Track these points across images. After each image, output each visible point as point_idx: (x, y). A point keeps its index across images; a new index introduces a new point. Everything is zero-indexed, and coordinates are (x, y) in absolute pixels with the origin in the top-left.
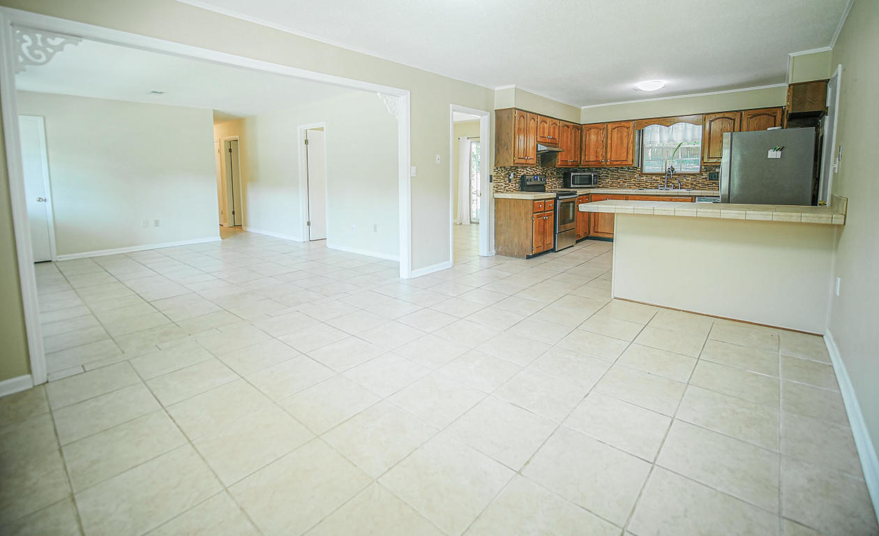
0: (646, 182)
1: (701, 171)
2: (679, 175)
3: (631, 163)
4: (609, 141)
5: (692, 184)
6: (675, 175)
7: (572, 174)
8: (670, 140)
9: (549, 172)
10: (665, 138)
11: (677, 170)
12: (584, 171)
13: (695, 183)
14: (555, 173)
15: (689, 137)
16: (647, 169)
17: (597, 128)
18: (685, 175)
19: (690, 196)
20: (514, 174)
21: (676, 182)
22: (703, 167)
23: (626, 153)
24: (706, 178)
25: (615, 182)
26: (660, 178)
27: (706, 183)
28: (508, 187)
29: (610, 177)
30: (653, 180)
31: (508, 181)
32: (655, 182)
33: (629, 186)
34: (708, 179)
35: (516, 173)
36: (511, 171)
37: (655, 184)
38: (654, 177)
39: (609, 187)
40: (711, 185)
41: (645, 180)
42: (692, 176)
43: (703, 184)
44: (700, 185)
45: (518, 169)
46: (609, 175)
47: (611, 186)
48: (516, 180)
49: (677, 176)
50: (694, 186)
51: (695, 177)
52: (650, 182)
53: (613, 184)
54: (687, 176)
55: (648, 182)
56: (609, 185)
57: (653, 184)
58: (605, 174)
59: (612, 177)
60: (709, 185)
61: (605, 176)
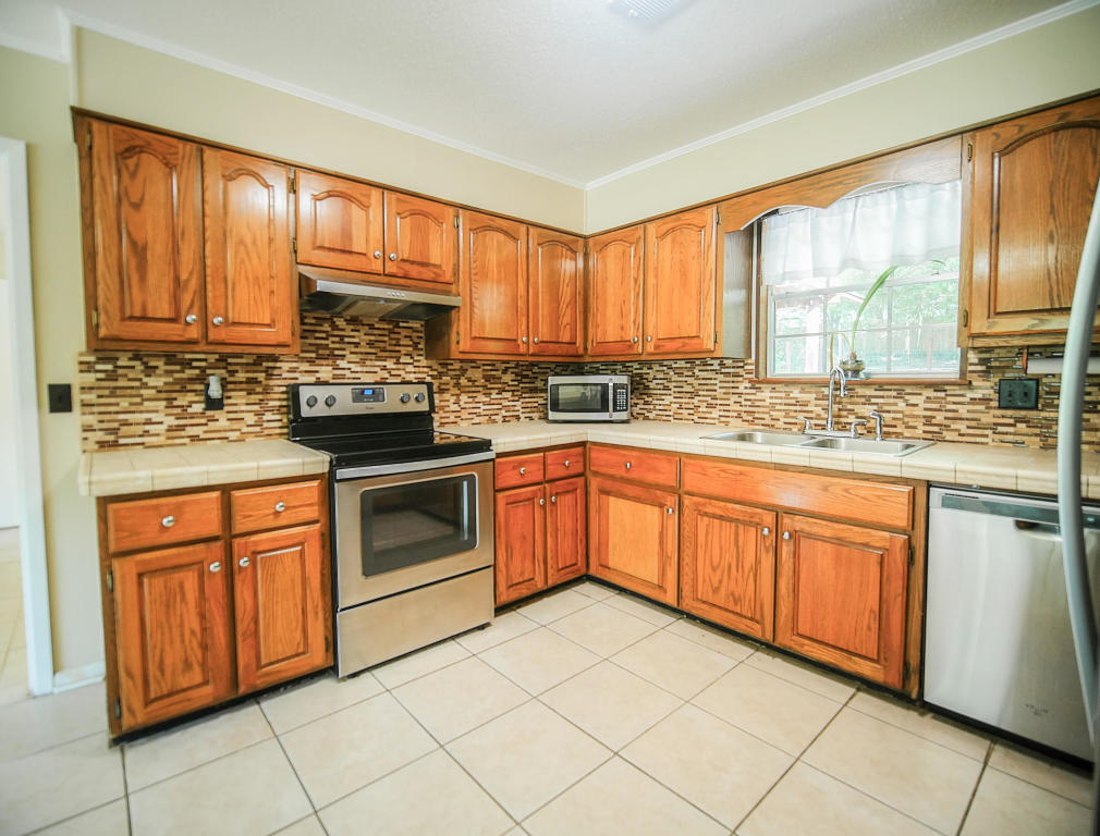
0: (772, 407)
1: (963, 373)
2: (880, 386)
3: (711, 346)
4: (651, 281)
5: (928, 421)
6: (866, 384)
8: (846, 263)
10: (832, 257)
11: (875, 368)
13: (940, 418)
15: (915, 243)
16: (781, 366)
17: (622, 242)
18: (901, 387)
19: (905, 481)
21: (867, 410)
22: (973, 357)
23: (695, 313)
24: (985, 400)
25: (687, 406)
26: (814, 396)
27: (987, 419)
28: (206, 424)
29: (674, 389)
30: (793, 402)
31: (203, 406)
32: (798, 408)
33: (723, 419)
34: (995, 404)
35: (261, 376)
36: (226, 368)
37: (801, 416)
38: (796, 393)
39: (671, 418)
40: (1011, 429)
41: (768, 401)
42: (930, 393)
43: (974, 424)
44: (962, 426)
45: (278, 364)
46: (671, 385)
47: (676, 416)
48: (262, 400)
49: (869, 392)
50: (936, 429)
51: (942, 394)
52: (783, 407)
53: (680, 411)
54: (908, 390)
55: (778, 407)
56: (671, 413)
57: (792, 414)
58: (661, 381)
59: (681, 390)
60: (1000, 429)
61: (661, 387)
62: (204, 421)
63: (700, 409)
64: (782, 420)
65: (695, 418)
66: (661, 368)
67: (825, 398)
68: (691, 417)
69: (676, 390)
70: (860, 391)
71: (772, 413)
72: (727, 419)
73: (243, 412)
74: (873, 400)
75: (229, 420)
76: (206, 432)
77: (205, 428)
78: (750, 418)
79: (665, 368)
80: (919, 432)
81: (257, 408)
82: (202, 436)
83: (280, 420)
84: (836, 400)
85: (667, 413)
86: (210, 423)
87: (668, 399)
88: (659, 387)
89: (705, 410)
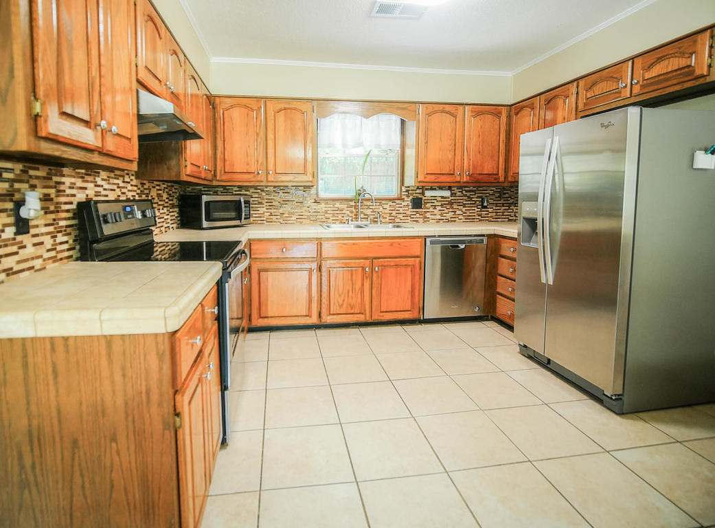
0: (326, 212)
1: (401, 195)
2: (373, 200)
3: (310, 179)
5: (390, 215)
6: (367, 200)
7: (205, 198)
9: (154, 193)
11: (371, 193)
12: (216, 193)
13: (394, 213)
14: (165, 196)
17: (246, 106)
18: (380, 201)
20: (46, 198)
21: (368, 212)
22: (404, 189)
24: (408, 206)
25: (275, 214)
26: (346, 206)
27: (408, 213)
28: (17, 253)
29: (266, 204)
30: (336, 209)
31: (13, 229)
32: (338, 212)
33: (299, 220)
34: (410, 207)
35: (52, 192)
36: (28, 182)
37: (340, 216)
38: (337, 205)
39: (265, 222)
40: (415, 216)
41: (324, 209)
42: (390, 203)
43: (404, 215)
44: (401, 216)
45: (63, 179)
46: (264, 202)
47: (268, 220)
48: (54, 220)
49: (369, 203)
50: (393, 218)
51: (394, 204)
52: (332, 212)
53: (272, 217)
54: (383, 202)
55: (329, 212)
56: (265, 219)
57: (336, 215)
58: (256, 199)
59: (270, 204)
60: (412, 216)
61: (257, 202)
62: (14, 249)
63: (285, 215)
64: (331, 218)
65: (281, 220)
66: (256, 191)
67: (351, 206)
68: (277, 220)
69: (267, 204)
70: (365, 203)
71: (326, 215)
72: (301, 220)
73: (42, 234)
74: (371, 207)
75: (35, 245)
76: (19, 262)
77: (16, 258)
78: (314, 219)
79: (259, 191)
80: (387, 220)
81: (51, 229)
82: (16, 268)
83: (67, 242)
84: (356, 207)
85: (262, 219)
86: (21, 251)
87: (262, 210)
88: (255, 202)
89: (287, 215)
